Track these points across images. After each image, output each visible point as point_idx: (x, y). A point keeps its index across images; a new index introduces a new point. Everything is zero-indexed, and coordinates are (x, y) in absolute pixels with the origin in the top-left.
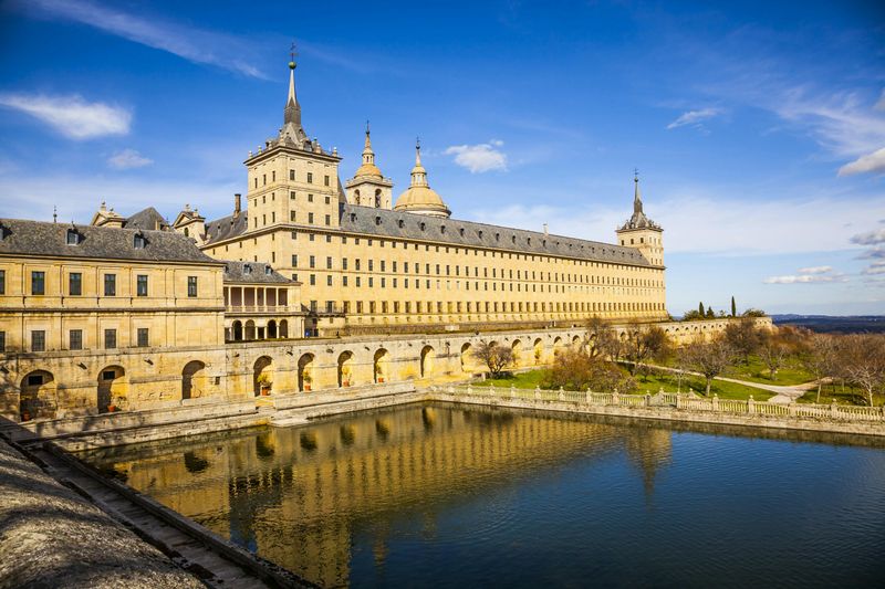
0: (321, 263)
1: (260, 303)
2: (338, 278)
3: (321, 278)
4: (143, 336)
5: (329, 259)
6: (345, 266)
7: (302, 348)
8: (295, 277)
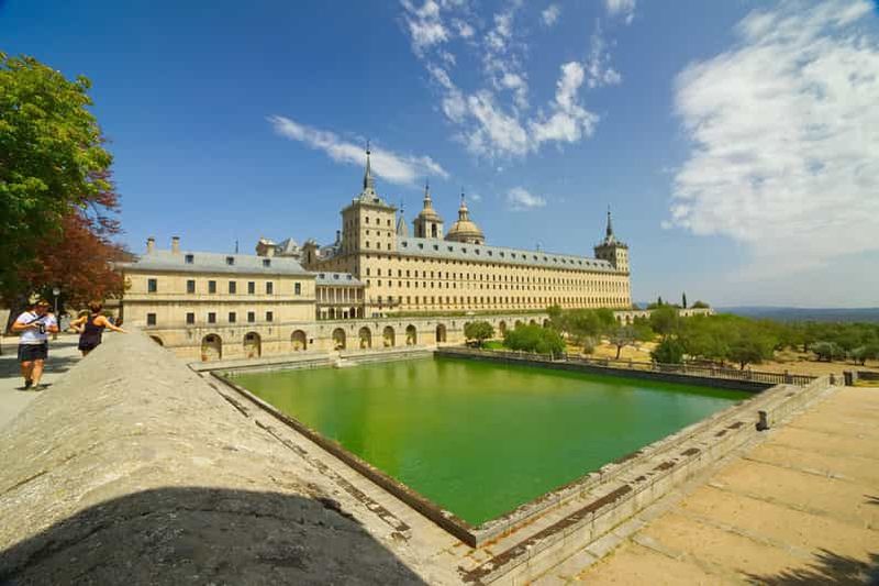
0: (385, 273)
1: (346, 296)
2: (395, 282)
3: (385, 282)
4: (269, 316)
5: (390, 271)
6: (400, 275)
7: (362, 324)
8: (368, 282)
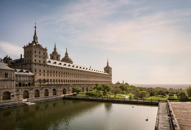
2: (46, 74)
3: (42, 74)
5: (44, 70)
6: (48, 72)
7: (36, 89)
8: (36, 74)
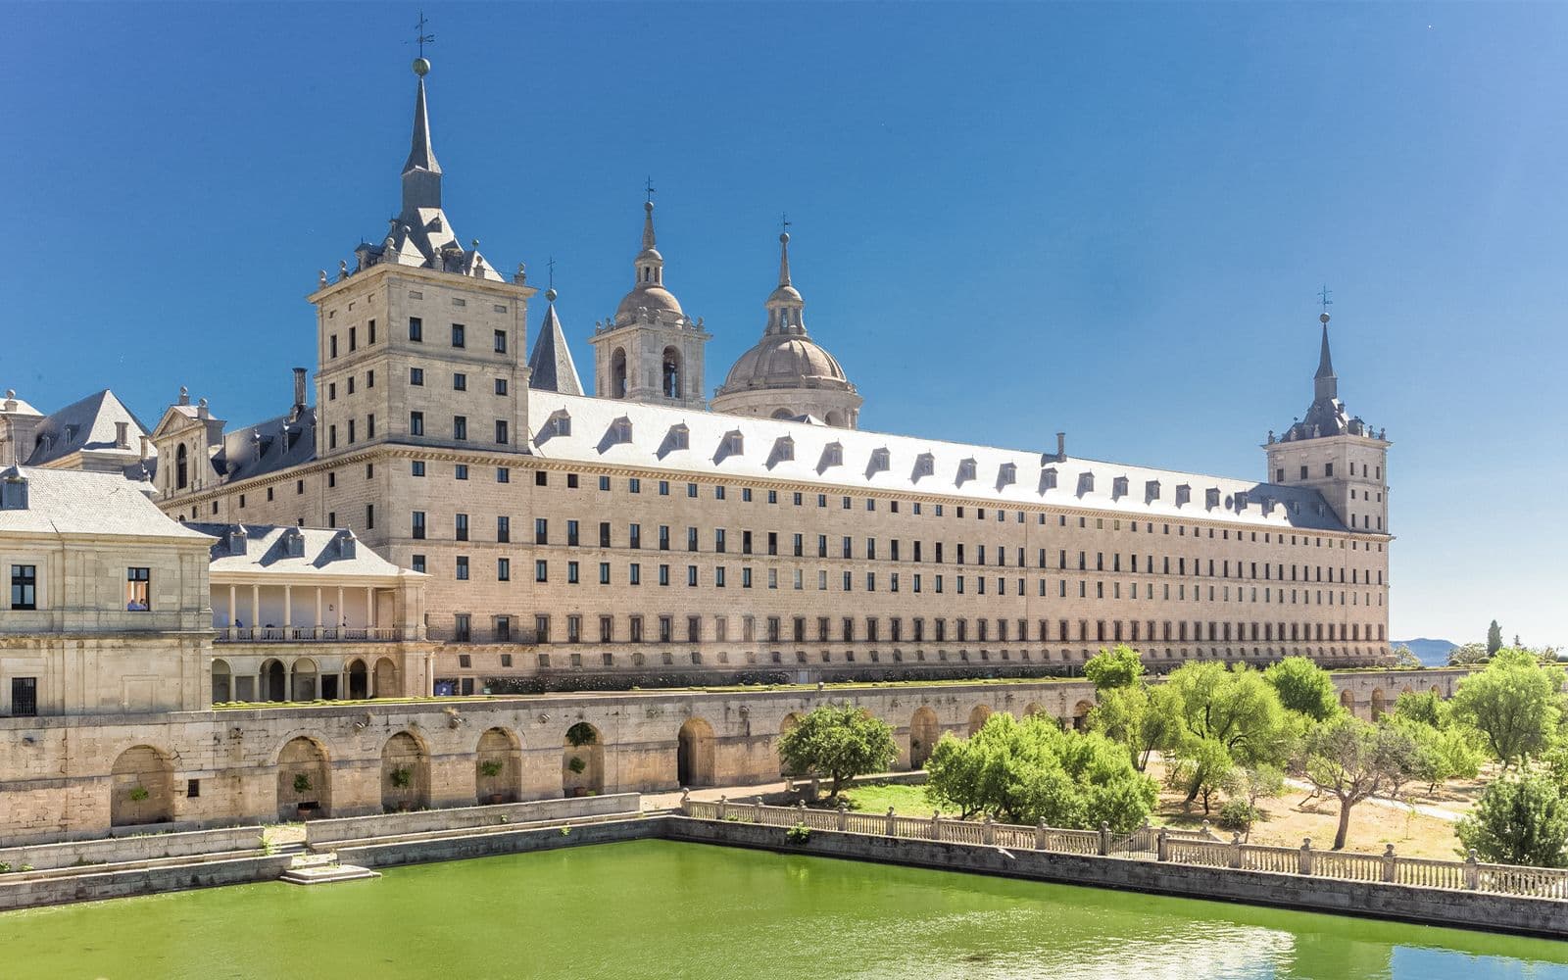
0: (483, 530)
2: (524, 565)
4: (24, 693)
5: (503, 522)
6: (542, 539)
7: (399, 721)
8: (419, 562)
